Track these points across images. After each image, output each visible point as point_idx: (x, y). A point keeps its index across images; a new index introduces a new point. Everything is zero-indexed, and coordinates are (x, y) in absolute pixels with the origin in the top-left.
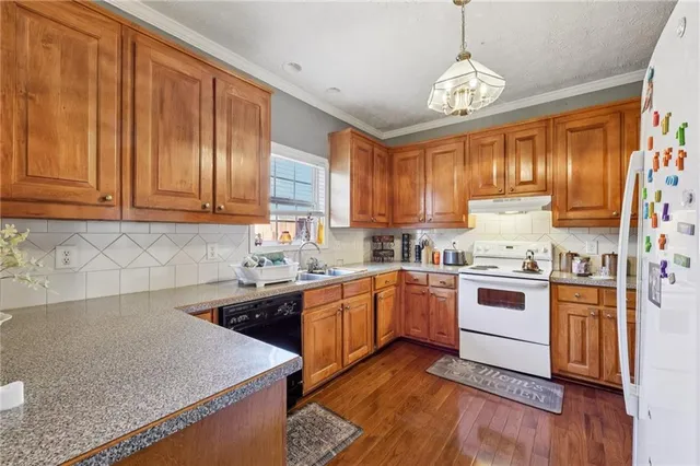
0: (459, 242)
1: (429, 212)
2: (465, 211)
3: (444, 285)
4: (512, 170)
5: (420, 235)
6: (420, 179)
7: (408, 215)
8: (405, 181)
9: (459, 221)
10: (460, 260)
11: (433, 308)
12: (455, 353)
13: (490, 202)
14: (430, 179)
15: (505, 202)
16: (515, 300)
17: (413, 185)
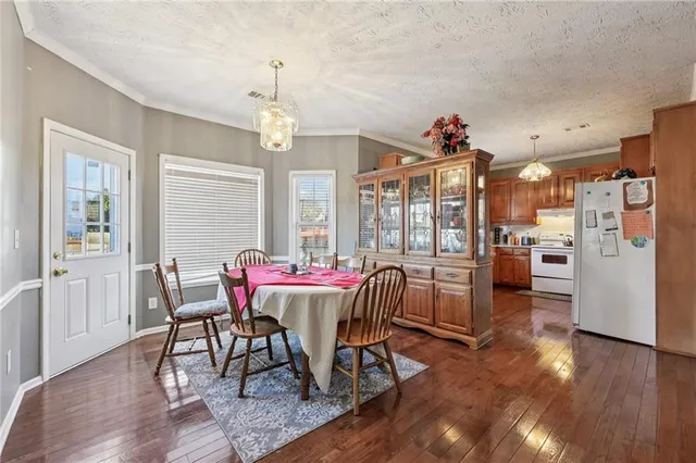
0: (531, 232)
1: (513, 215)
2: (535, 215)
3: (523, 254)
4: (562, 192)
5: (505, 229)
6: (507, 198)
7: (500, 217)
8: (498, 198)
9: (531, 221)
10: (531, 241)
11: (516, 267)
12: (530, 289)
13: (550, 210)
14: (513, 197)
15: (558, 210)
16: (562, 260)
17: (503, 200)
